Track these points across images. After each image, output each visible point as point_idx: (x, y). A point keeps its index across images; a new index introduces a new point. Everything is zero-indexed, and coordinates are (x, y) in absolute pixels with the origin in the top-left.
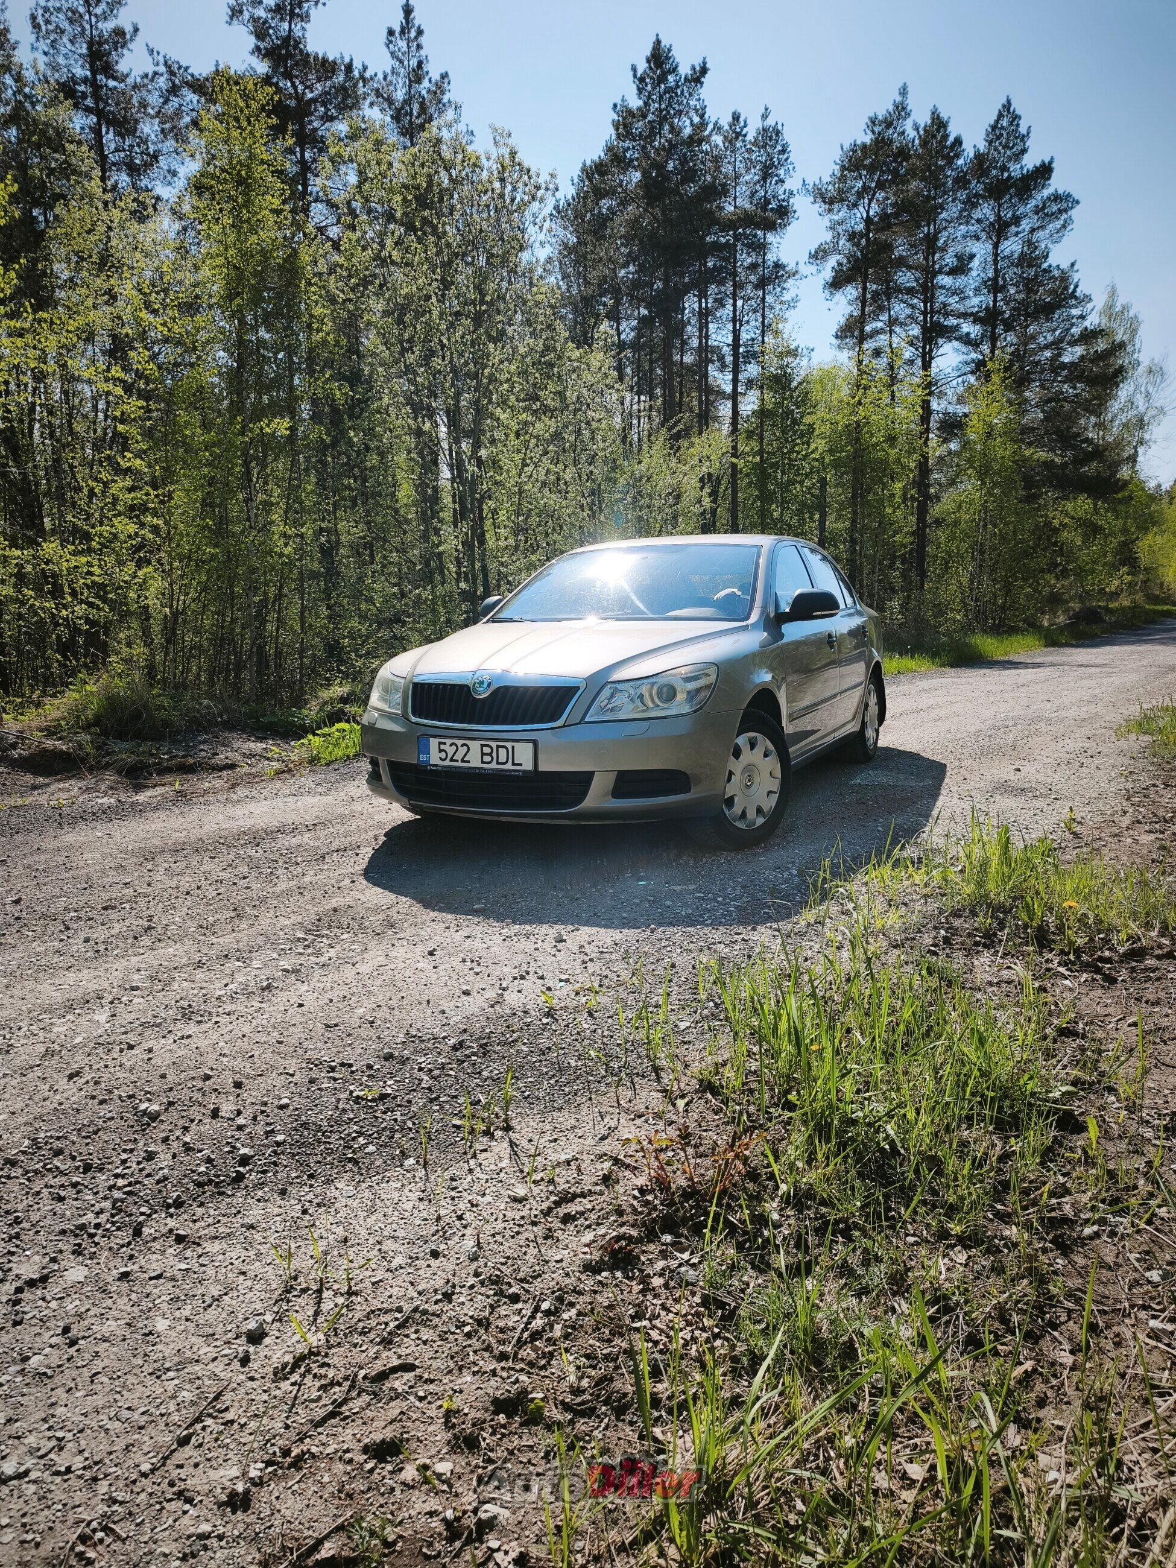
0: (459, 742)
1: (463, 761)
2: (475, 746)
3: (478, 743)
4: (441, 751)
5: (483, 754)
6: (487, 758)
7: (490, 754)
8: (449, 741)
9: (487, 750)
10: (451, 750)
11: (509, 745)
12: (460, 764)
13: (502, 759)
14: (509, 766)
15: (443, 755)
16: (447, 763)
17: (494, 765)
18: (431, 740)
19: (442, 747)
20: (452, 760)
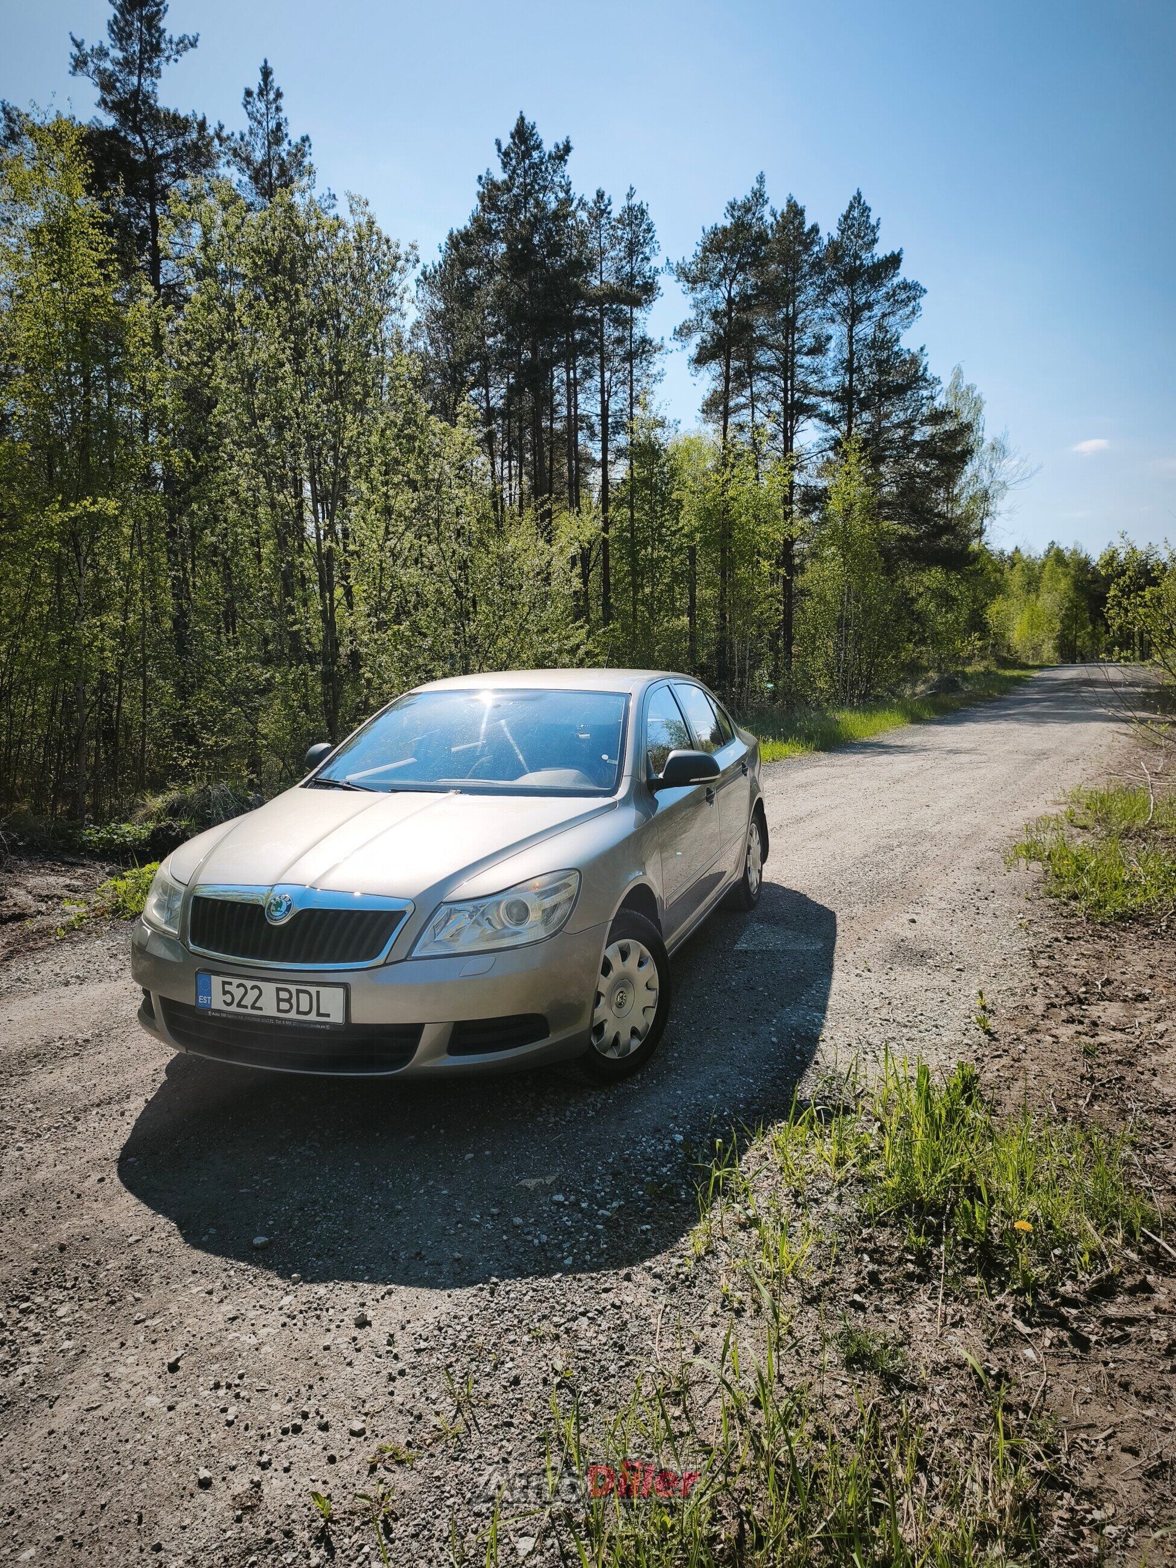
0: (249, 984)
1: (253, 1007)
2: (269, 989)
3: (273, 986)
4: (225, 993)
5: (279, 1000)
6: (284, 1006)
7: (288, 1001)
8: (236, 982)
9: (284, 995)
10: (238, 993)
11: (313, 990)
12: (249, 1011)
13: (304, 1007)
14: (313, 1017)
15: (228, 998)
16: (234, 1008)
17: (293, 1015)
18: (213, 977)
19: (227, 987)
20: (239, 1005)
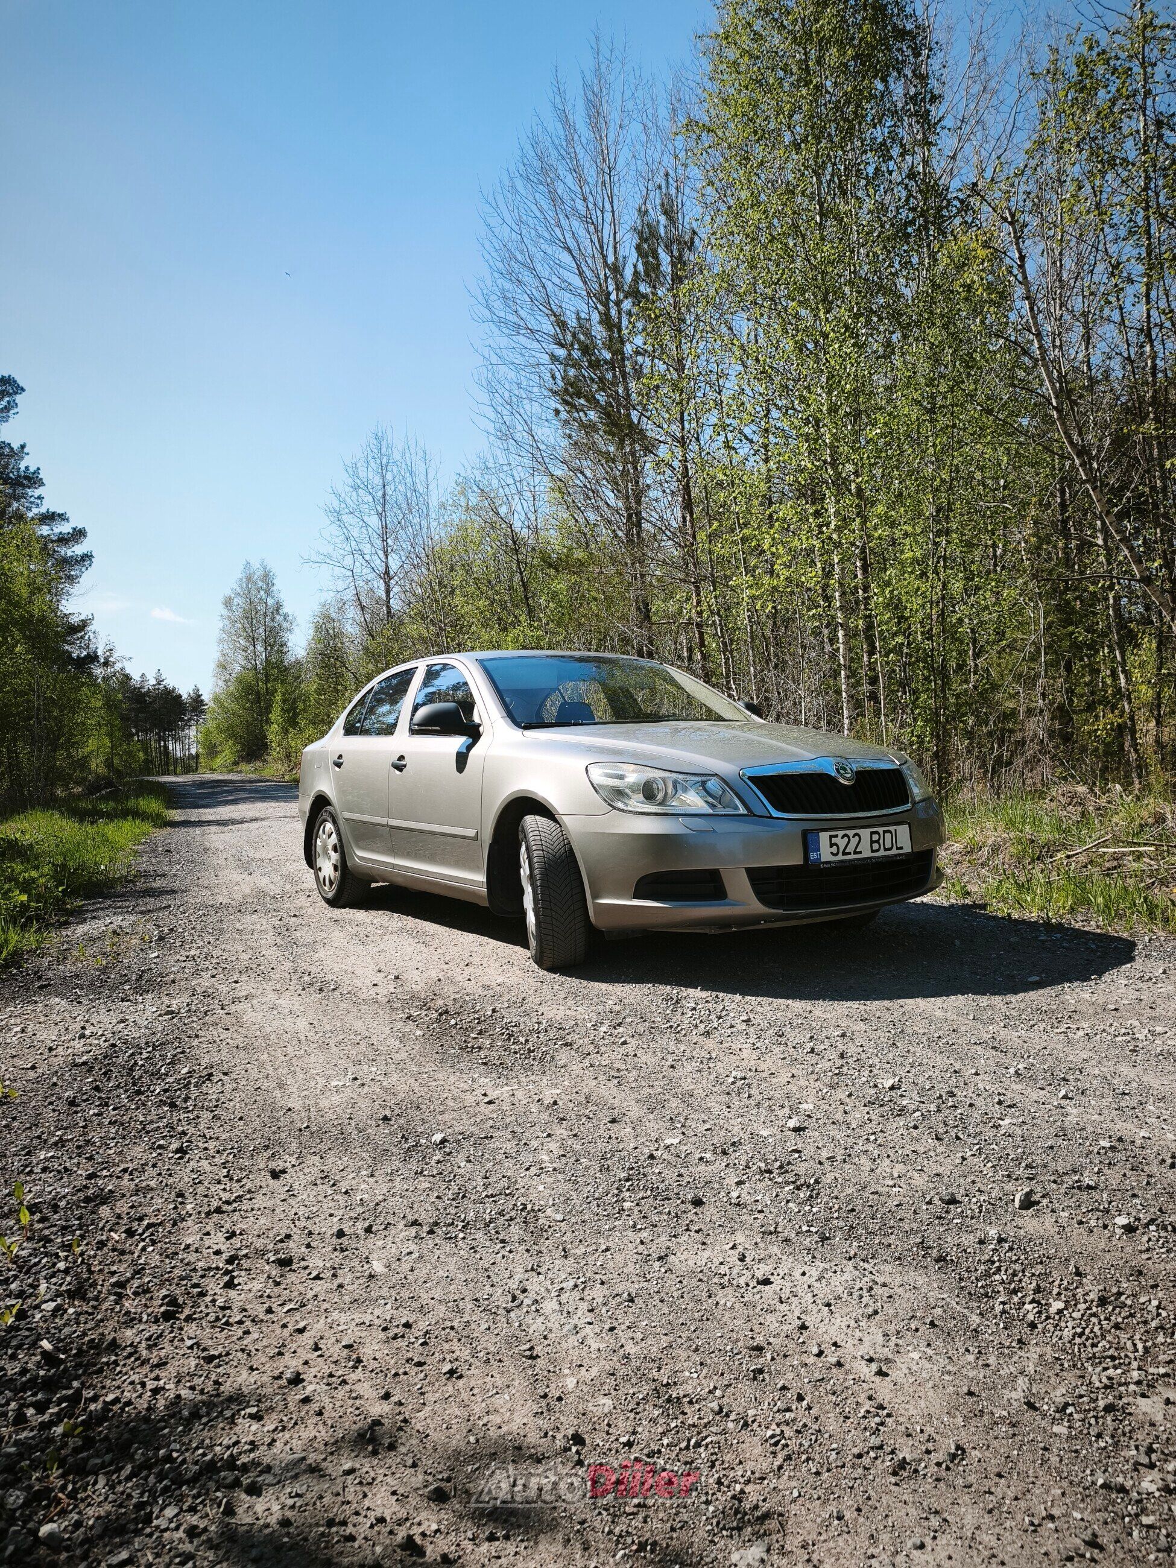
0: (851, 833)
1: (855, 852)
2: (865, 833)
3: (868, 831)
4: (832, 845)
5: (872, 842)
6: (875, 846)
7: (878, 842)
8: (841, 833)
9: (875, 837)
10: (842, 843)
11: (892, 828)
12: (853, 856)
13: (888, 845)
14: (894, 851)
15: (834, 849)
16: (840, 857)
17: (882, 853)
18: (821, 834)
19: (834, 840)
20: (844, 853)
